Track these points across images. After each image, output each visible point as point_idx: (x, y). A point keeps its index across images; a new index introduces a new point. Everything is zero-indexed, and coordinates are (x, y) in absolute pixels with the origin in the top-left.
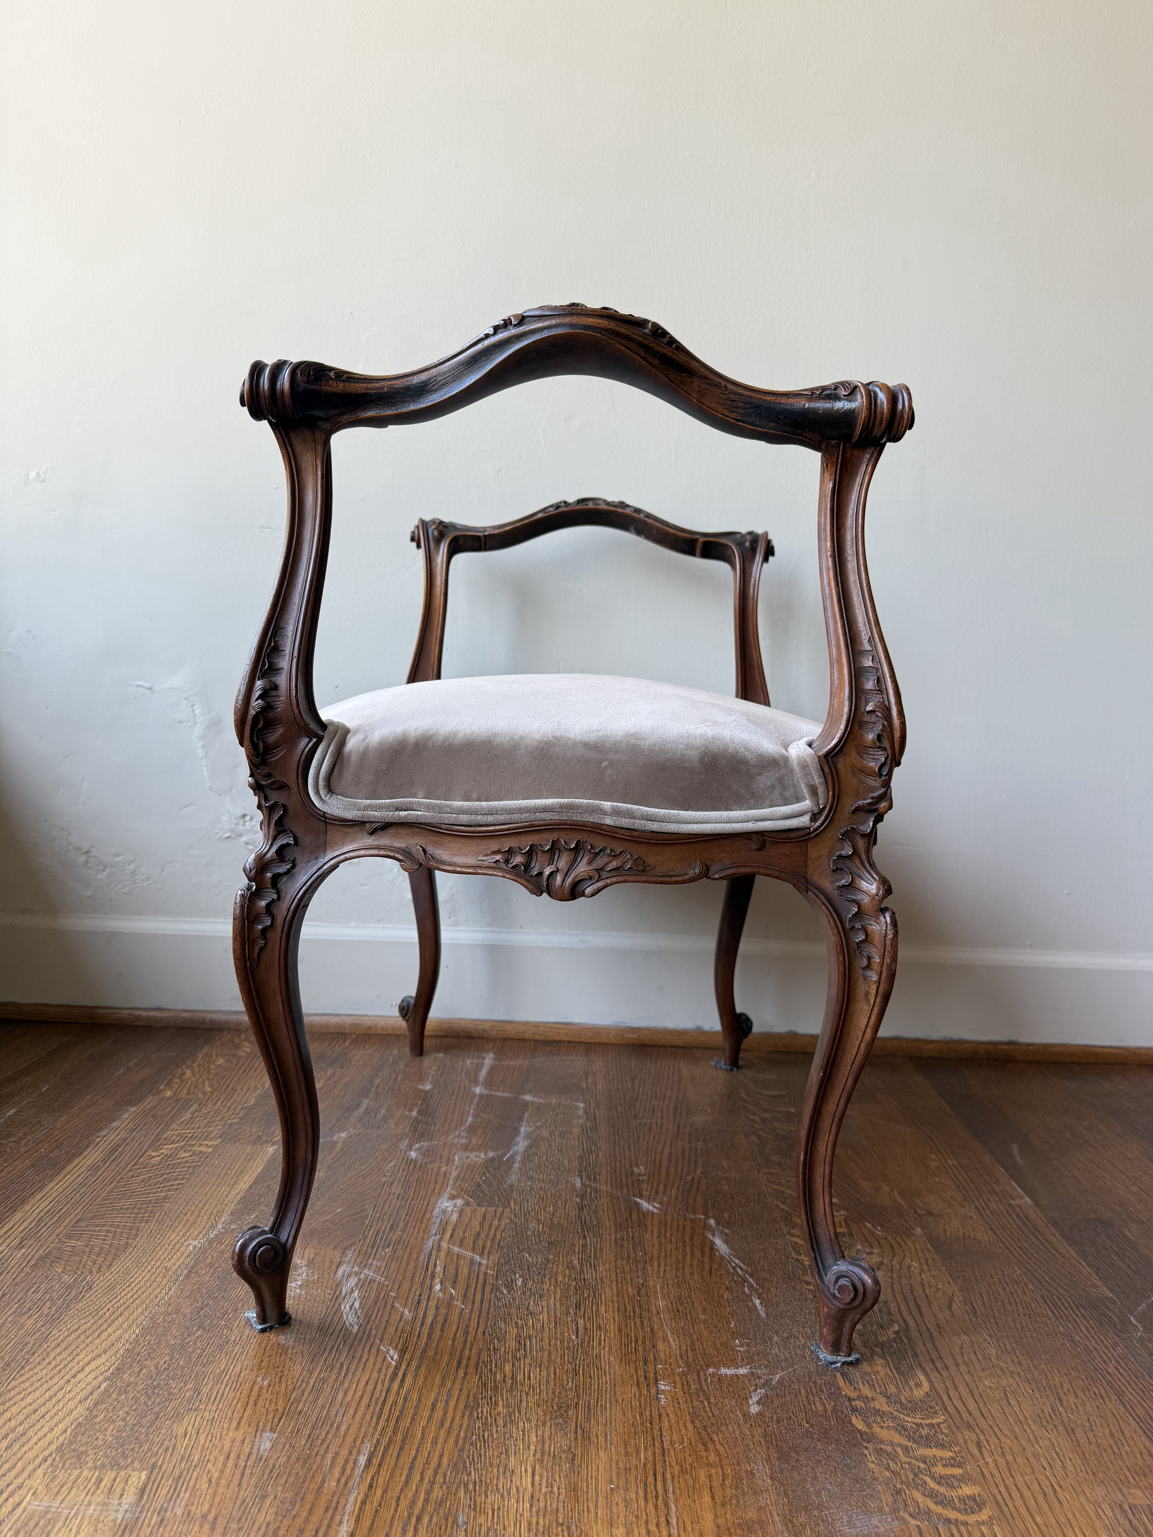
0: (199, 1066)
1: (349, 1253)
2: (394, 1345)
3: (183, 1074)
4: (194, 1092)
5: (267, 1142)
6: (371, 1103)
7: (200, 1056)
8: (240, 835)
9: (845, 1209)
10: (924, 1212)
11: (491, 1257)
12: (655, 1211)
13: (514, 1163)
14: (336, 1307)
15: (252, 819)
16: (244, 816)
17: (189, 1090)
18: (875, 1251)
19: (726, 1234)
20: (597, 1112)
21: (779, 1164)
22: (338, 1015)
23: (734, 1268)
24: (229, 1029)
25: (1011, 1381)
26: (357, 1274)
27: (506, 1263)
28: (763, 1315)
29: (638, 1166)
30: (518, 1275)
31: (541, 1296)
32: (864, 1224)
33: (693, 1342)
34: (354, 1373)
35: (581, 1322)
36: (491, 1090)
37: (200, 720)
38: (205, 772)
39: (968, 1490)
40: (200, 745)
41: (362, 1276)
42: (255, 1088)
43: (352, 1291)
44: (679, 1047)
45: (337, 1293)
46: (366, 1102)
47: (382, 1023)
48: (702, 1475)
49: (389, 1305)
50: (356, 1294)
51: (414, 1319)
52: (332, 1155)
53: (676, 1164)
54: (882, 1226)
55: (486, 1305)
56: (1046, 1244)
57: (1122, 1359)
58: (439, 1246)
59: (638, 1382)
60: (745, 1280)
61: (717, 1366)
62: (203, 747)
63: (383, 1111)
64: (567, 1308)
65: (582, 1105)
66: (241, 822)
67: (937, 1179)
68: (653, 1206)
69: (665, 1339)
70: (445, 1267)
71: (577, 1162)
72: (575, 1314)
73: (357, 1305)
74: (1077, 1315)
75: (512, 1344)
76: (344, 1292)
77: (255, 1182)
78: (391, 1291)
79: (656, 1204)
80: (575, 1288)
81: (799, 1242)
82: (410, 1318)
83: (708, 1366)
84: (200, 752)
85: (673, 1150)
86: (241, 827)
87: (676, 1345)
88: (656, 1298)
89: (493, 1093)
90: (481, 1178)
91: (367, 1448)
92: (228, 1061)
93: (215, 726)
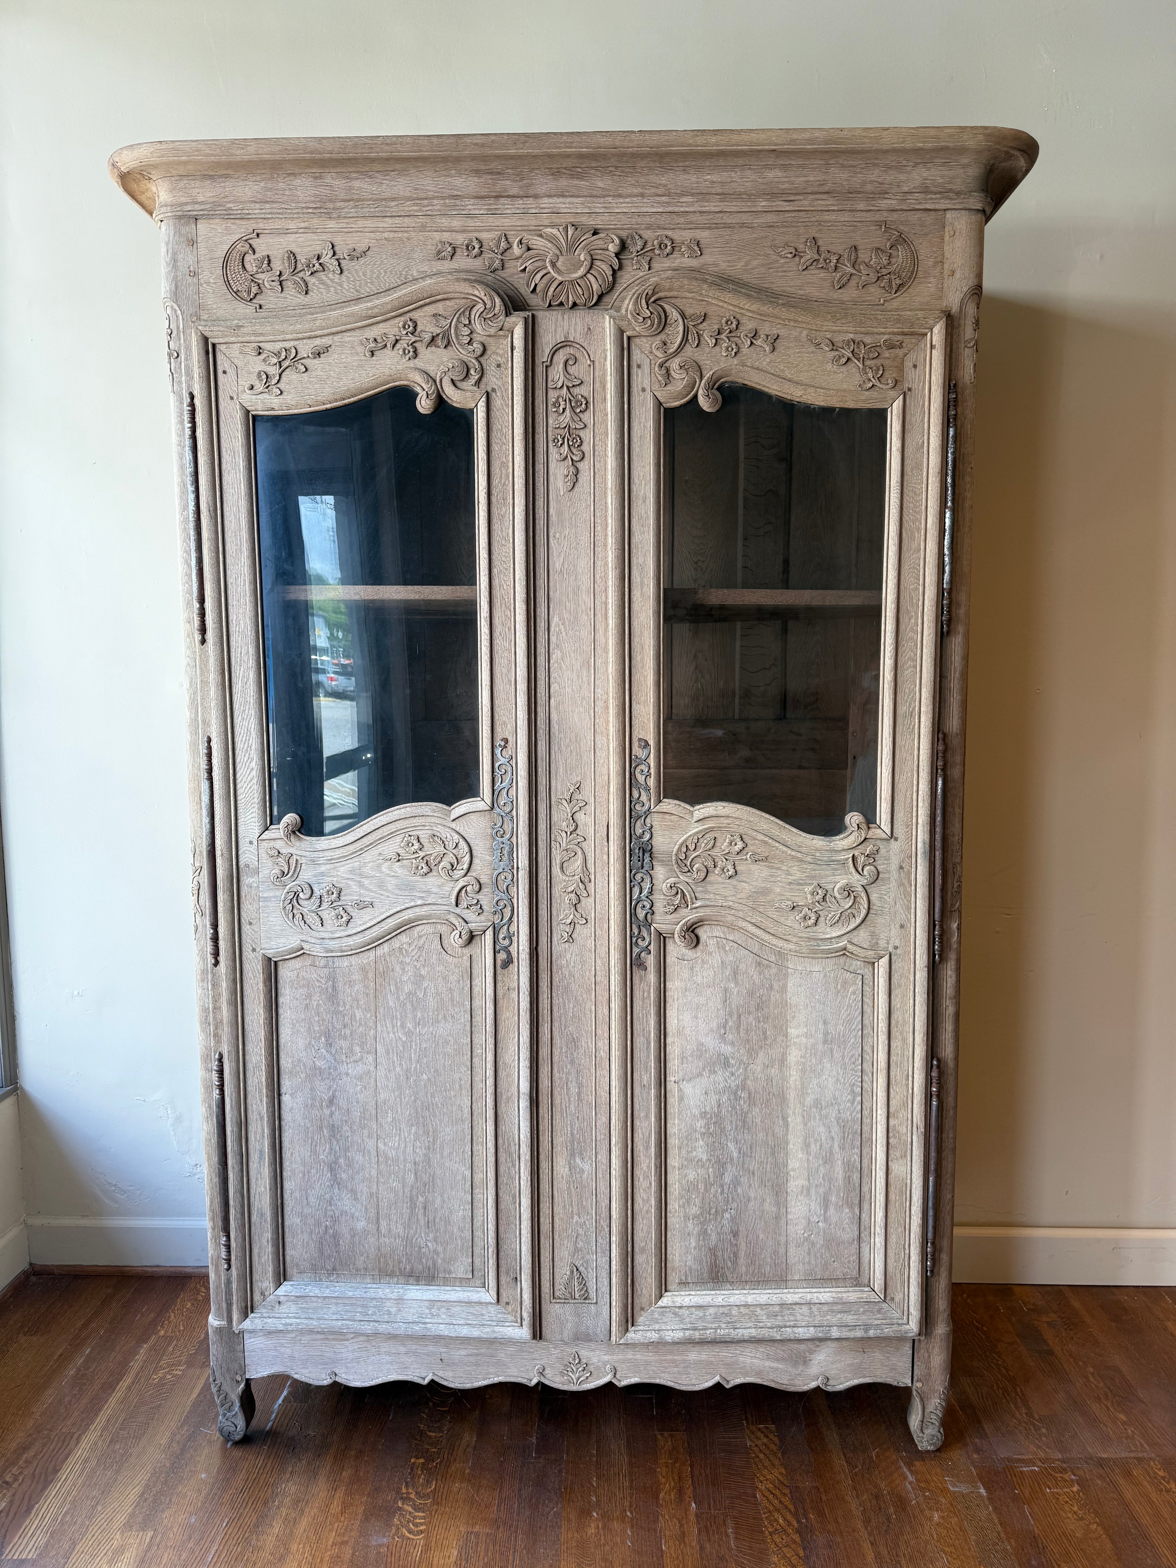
0: (178, 1309)
3: (169, 1317)
4: (174, 1331)
7: (179, 1301)
8: (195, 1175)
15: (201, 1166)
16: (197, 1165)
17: (172, 1329)
25: (466, 1484)
37: (171, 1116)
39: (422, 1528)
40: (171, 1129)
48: (336, 1526)
66: (195, 1168)
77: (199, 1394)
84: (172, 1133)
86: (195, 1171)
91: (227, 1520)
92: (193, 1304)
93: (179, 1119)
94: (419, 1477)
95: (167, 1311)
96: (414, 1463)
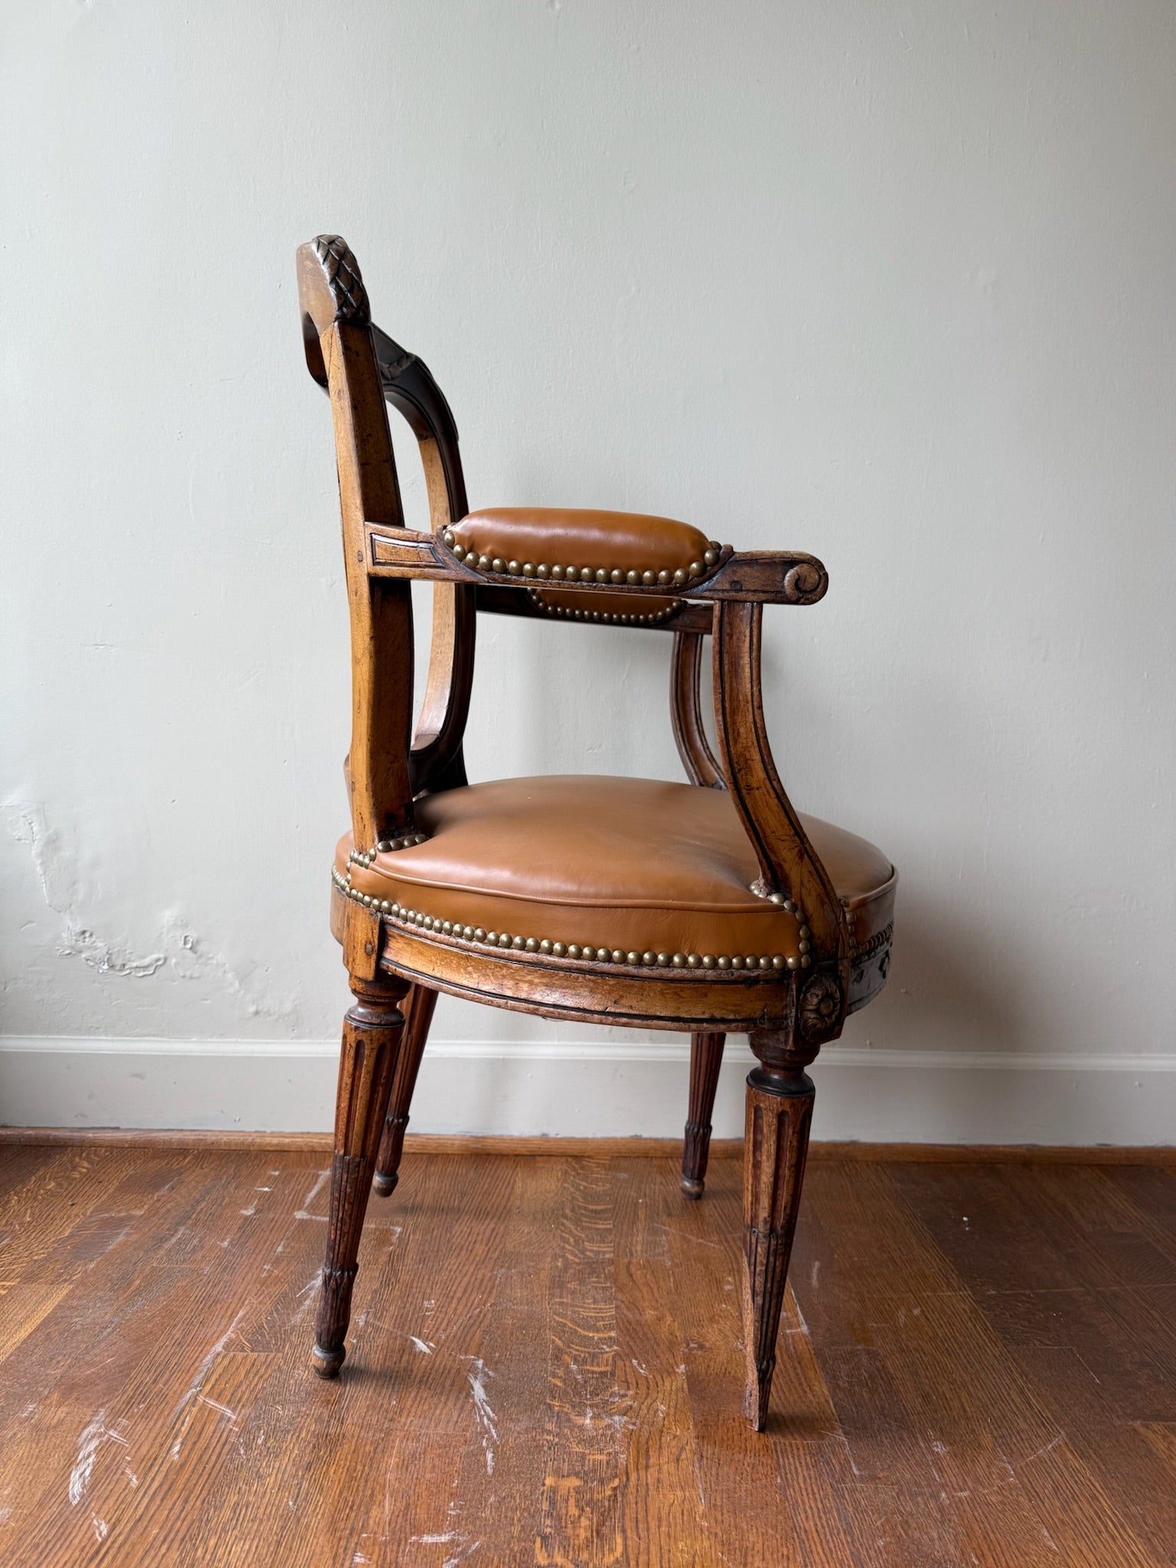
0: (29, 1190)
1: (102, 1411)
2: (108, 1518)
3: (8, 1202)
4: (12, 1224)
5: (65, 1281)
6: (187, 1231)
7: (34, 1178)
8: (80, 952)
9: (619, 1344)
10: (696, 1346)
11: (243, 1411)
12: (428, 1351)
13: (305, 1300)
14: (66, 1475)
15: (91, 935)
16: (84, 932)
17: (7, 1221)
18: (631, 1392)
19: (489, 1377)
20: (411, 1237)
21: (573, 1293)
22: (182, 1130)
23: (481, 1417)
24: (72, 1146)
25: (706, 1544)
26: (101, 1435)
27: (256, 1417)
28: (490, 1471)
29: (429, 1300)
30: (262, 1432)
31: (277, 1457)
32: (631, 1361)
33: (408, 1505)
34: (56, 1554)
35: (305, 1485)
36: (312, 1214)
37: (38, 837)
38: (44, 889)
40: (39, 862)
41: (105, 1438)
42: (77, 1216)
43: (89, 1455)
44: (523, 1155)
45: (73, 1459)
46: (182, 1229)
47: (225, 1139)
49: (120, 1471)
50: (91, 1460)
51: (138, 1489)
52: (126, 1295)
53: (470, 1294)
54: (647, 1362)
55: (218, 1466)
56: (803, 1379)
57: (825, 1513)
58: (196, 1399)
59: (336, 1553)
60: (488, 1431)
61: (421, 1534)
62: (41, 864)
63: (195, 1242)
64: (297, 1471)
65: (399, 1230)
66: (81, 938)
67: (724, 1306)
68: (428, 1346)
69: (381, 1504)
70: (193, 1424)
71: (369, 1298)
72: (303, 1476)
73: (87, 1473)
74: (800, 1463)
75: (227, 1513)
76: (80, 1457)
77: (37, 1329)
78: (127, 1455)
79: (432, 1344)
80: (314, 1445)
81: (559, 1384)
82: (134, 1486)
83: (412, 1534)
84: (39, 870)
85: (473, 1279)
86: (81, 944)
87: (390, 1509)
88: (391, 1456)
89: (314, 1217)
90: (266, 1318)
92: (59, 1185)
93: (53, 843)
94: (575, 1523)
95: (7, 1192)
96: (554, 1490)
